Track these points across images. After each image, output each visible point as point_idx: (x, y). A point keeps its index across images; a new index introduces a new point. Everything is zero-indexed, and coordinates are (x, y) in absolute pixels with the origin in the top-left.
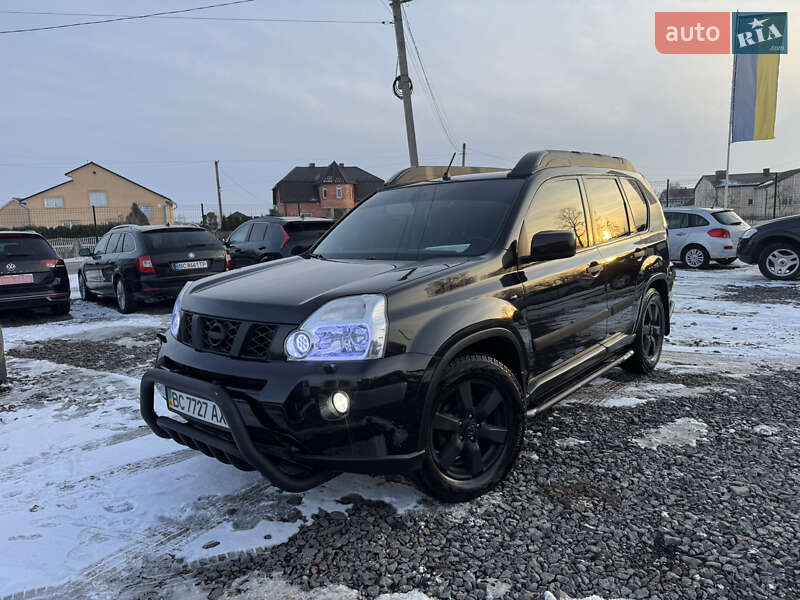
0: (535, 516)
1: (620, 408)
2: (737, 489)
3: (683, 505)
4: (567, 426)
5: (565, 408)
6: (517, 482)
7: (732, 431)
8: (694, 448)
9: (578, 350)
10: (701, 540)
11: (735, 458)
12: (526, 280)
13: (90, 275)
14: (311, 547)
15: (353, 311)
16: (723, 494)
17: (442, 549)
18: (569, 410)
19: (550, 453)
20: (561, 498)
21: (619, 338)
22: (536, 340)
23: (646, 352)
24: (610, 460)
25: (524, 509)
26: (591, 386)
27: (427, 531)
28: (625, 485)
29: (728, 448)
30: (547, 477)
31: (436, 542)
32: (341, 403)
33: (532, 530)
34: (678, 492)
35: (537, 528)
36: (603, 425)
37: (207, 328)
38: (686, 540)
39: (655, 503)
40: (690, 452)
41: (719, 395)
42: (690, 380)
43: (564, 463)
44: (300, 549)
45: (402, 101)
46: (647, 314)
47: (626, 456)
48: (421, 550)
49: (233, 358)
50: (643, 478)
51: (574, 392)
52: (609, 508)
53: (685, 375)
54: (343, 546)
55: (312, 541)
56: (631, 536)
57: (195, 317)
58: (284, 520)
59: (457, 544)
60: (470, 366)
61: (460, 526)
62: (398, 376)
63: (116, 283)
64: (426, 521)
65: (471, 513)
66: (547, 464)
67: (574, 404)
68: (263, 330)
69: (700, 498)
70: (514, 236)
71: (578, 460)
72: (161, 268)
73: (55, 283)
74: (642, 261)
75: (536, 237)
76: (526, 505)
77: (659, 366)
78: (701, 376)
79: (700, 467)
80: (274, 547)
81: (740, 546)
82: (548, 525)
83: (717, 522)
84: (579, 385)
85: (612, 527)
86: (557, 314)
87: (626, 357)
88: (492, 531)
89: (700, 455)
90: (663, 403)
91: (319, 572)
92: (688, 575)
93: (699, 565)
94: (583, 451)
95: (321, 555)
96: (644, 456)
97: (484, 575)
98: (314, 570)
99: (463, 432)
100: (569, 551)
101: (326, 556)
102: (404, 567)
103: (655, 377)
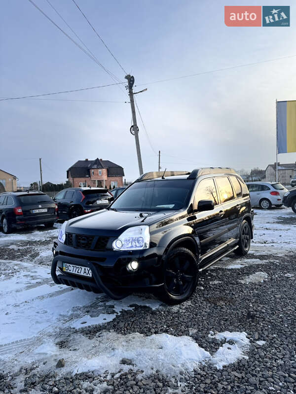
0: (204, 308)
2: (277, 296)
3: (258, 302)
4: (214, 276)
5: (213, 270)
6: (196, 297)
7: (277, 276)
9: (216, 246)
10: (263, 313)
11: (277, 286)
12: (196, 218)
14: (122, 322)
16: (272, 298)
17: (171, 320)
18: (214, 270)
19: (208, 286)
20: (214, 302)
21: (233, 240)
22: (201, 241)
23: (243, 246)
24: (231, 288)
25: (200, 306)
26: (222, 260)
27: (165, 315)
28: (237, 296)
29: (275, 282)
30: (208, 295)
31: (169, 318)
32: (134, 265)
33: (203, 313)
34: (256, 298)
35: (205, 312)
36: (228, 275)
37: (80, 239)
38: (258, 313)
39: (247, 302)
40: (261, 284)
42: (262, 257)
43: (213, 290)
44: (118, 323)
45: (134, 136)
46: (243, 230)
47: (237, 287)
48: (164, 321)
49: (91, 250)
50: (243, 294)
51: (214, 263)
52: (231, 304)
53: (260, 255)
54: (134, 321)
55: (122, 320)
56: (239, 313)
57: (73, 235)
59: (177, 318)
60: (178, 251)
61: (177, 313)
62: (154, 255)
63: (2, 219)
64: (164, 312)
65: (180, 308)
66: (207, 290)
68: (104, 239)
69: (263, 299)
70: (191, 202)
71: (219, 289)
74: (240, 210)
75: (200, 202)
76: (201, 305)
77: (249, 252)
78: (266, 256)
79: (264, 289)
80: (108, 322)
81: (277, 314)
82: (209, 311)
83: (269, 308)
84: (218, 260)
85: (232, 310)
86: (207, 231)
87: (235, 248)
88: (189, 313)
89: (264, 285)
90: (251, 267)
91: (127, 329)
92: (258, 324)
93: (263, 321)
94: (220, 286)
95: (127, 324)
96: (244, 286)
97: (188, 327)
98: (125, 329)
99: (176, 277)
100: (217, 319)
101: (128, 324)
102: (158, 326)
103: (248, 256)
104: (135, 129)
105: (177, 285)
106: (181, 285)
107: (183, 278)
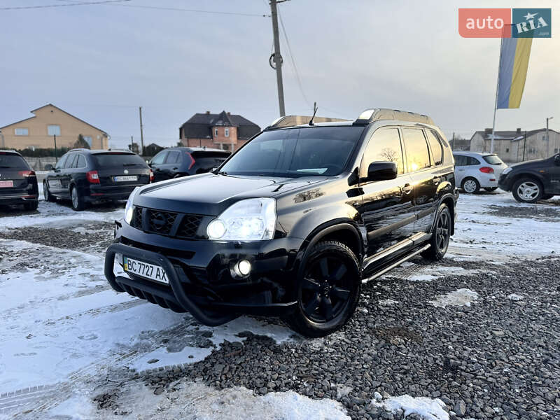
0: (366, 347)
1: (421, 282)
2: (497, 333)
3: (463, 342)
4: (386, 291)
5: (385, 281)
6: (354, 326)
7: (494, 297)
8: (469, 308)
9: (393, 243)
10: (473, 363)
11: (496, 314)
12: (363, 193)
13: (51, 183)
14: (221, 363)
15: (253, 208)
16: (488, 335)
17: (307, 366)
18: (387, 282)
19: (376, 308)
20: (384, 337)
21: (419, 236)
22: (370, 233)
23: (438, 246)
24: (415, 314)
25: (359, 342)
26: (402, 267)
27: (296, 355)
28: (425, 329)
29: (491, 308)
30: (374, 323)
31: (302, 361)
32: (244, 268)
33: (365, 356)
34: (459, 334)
35: (369, 354)
36: (410, 292)
37: (153, 217)
38: (464, 362)
39: (443, 340)
40: (466, 309)
41: (486, 275)
42: (466, 265)
43: (385, 315)
44: (213, 365)
45: (275, 71)
46: (440, 221)
47: (425, 312)
48: (294, 366)
49: (171, 237)
50: (437, 325)
51: (390, 270)
52: (415, 343)
53: (463, 262)
54: (241, 363)
55: (221, 360)
56: (429, 360)
57: (144, 210)
59: (317, 363)
60: (327, 248)
61: (318, 353)
62: (282, 252)
63: (71, 189)
64: (296, 349)
66: (374, 315)
67: (390, 278)
68: (193, 219)
69: (472, 338)
70: (357, 164)
71: (394, 313)
72: (105, 180)
73: (28, 188)
74: (438, 185)
75: (372, 166)
76: (361, 340)
78: (474, 263)
79: (474, 319)
80: (195, 363)
81: (498, 367)
82: (376, 352)
83: (484, 353)
84: (395, 265)
85: (417, 355)
86: (382, 218)
87: (425, 248)
88: (339, 355)
89: (473, 312)
90: (449, 279)
91: (227, 379)
92: (465, 384)
93: (472, 378)
94: (397, 308)
95: (228, 368)
96: (437, 312)
97: (335, 382)
98: (223, 378)
99: (321, 291)
100: (389, 368)
101: (231, 369)
102: (283, 376)
103: (443, 262)
104: (277, 58)
105: (322, 304)
106: (330, 305)
107: (333, 294)
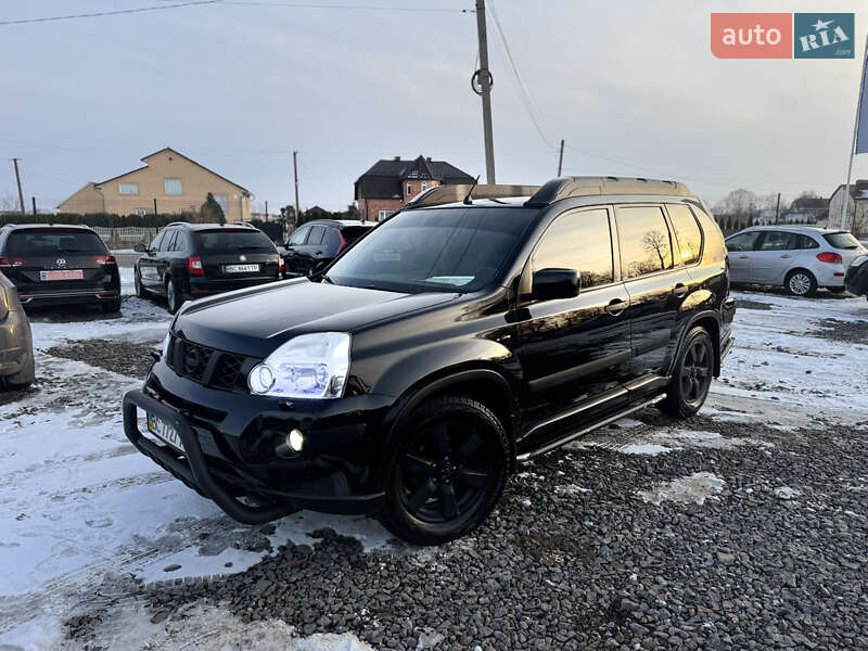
0: (500, 566)
1: (638, 456)
2: (722, 557)
3: (658, 569)
4: (575, 471)
5: (581, 451)
6: (497, 528)
7: (750, 490)
8: (699, 507)
10: (658, 608)
11: (738, 522)
12: (530, 317)
13: (145, 271)
14: (267, 579)
15: (317, 348)
16: (706, 560)
17: (393, 593)
19: (545, 499)
20: (535, 551)
21: (651, 379)
22: (531, 383)
24: (605, 512)
25: (492, 558)
27: (385, 573)
28: (607, 541)
29: (735, 509)
30: (530, 525)
31: (389, 584)
32: (296, 440)
33: (491, 582)
34: (659, 554)
35: (497, 580)
36: (614, 473)
38: (643, 606)
39: (629, 563)
40: (692, 510)
41: (754, 449)
42: (729, 429)
43: (555, 511)
44: (256, 580)
46: (689, 353)
47: (623, 510)
48: (371, 591)
49: (204, 385)
50: (630, 536)
52: (580, 564)
53: (728, 423)
54: (297, 580)
55: (270, 573)
56: (589, 596)
58: (250, 549)
59: (409, 590)
60: (447, 408)
61: (420, 571)
63: (167, 283)
64: (389, 563)
66: (537, 511)
68: (232, 361)
69: (679, 562)
71: (571, 509)
72: (211, 270)
73: (105, 280)
75: (540, 275)
76: (495, 554)
78: (744, 425)
79: (696, 529)
80: (231, 576)
81: (697, 618)
82: (509, 577)
83: (684, 591)
85: (574, 586)
88: (451, 579)
89: (701, 516)
90: (689, 453)
91: (266, 605)
92: (628, 643)
93: (645, 634)
94: (580, 500)
95: (273, 588)
97: (424, 623)
98: (261, 603)
99: (437, 473)
100: (519, 606)
101: (278, 588)
102: (348, 607)
103: (693, 423)
105: (440, 494)
106: (452, 496)
107: (458, 479)
